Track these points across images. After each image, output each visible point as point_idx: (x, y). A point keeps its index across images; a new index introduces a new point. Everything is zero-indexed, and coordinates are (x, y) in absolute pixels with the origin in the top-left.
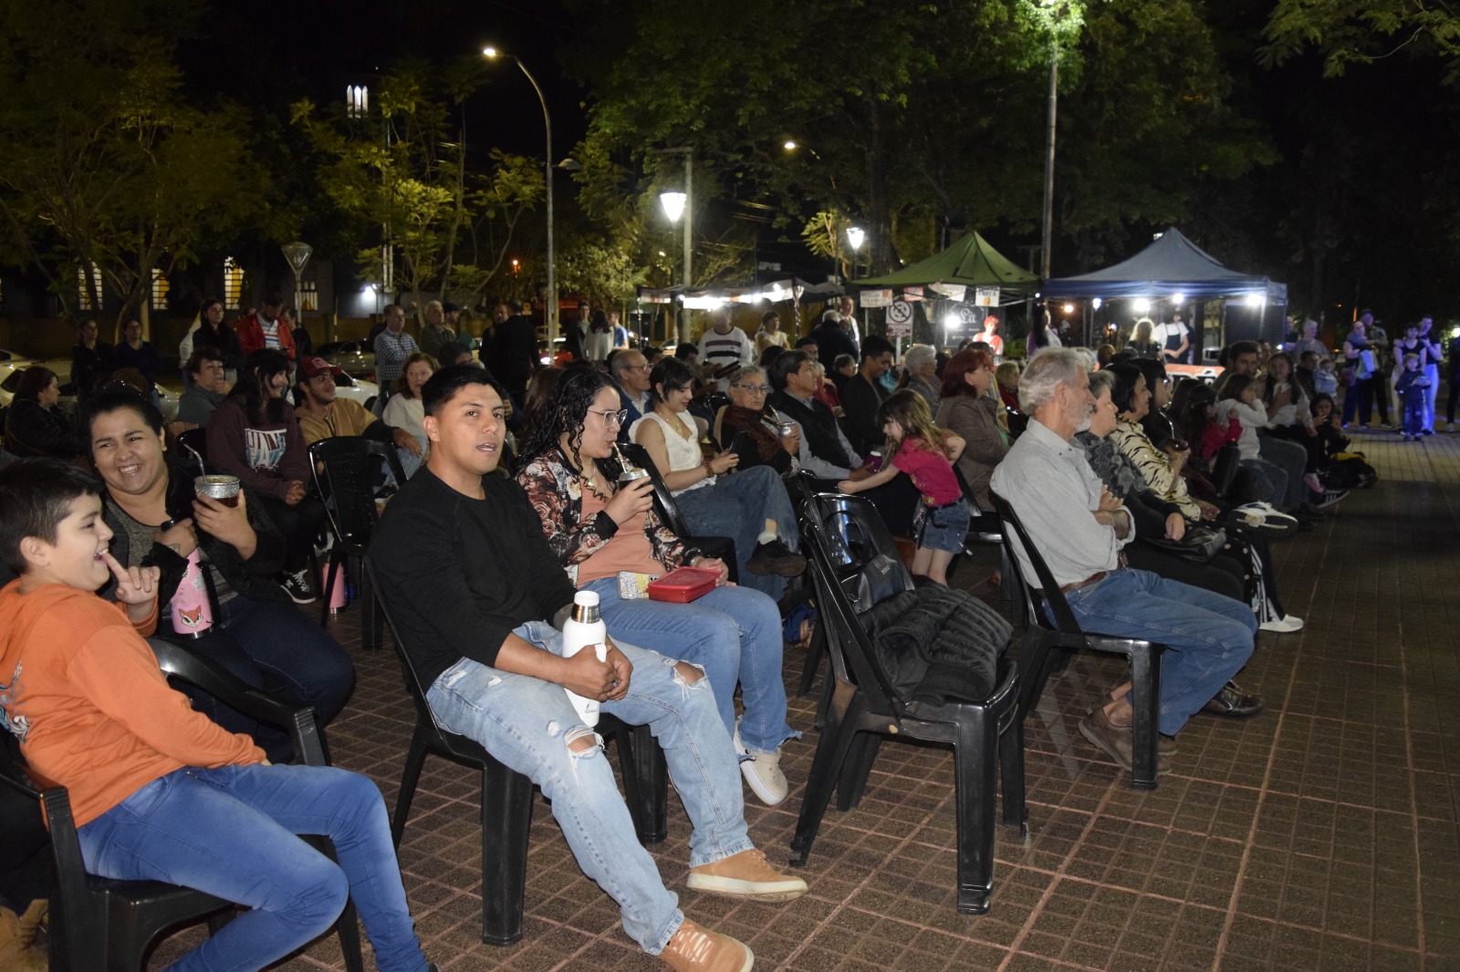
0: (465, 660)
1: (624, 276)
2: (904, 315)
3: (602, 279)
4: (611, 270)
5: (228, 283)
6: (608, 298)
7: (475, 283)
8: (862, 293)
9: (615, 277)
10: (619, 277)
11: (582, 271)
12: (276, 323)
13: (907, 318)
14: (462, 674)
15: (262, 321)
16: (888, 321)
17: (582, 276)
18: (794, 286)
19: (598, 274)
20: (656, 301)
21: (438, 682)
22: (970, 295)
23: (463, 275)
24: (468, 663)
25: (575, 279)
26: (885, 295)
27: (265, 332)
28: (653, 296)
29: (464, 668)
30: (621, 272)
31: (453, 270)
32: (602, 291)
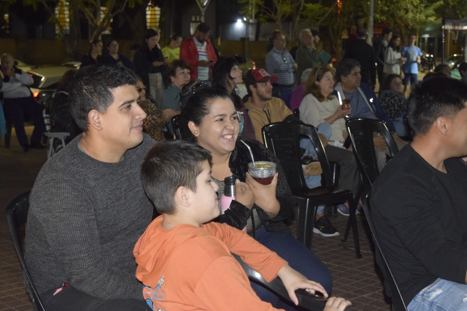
0: (440, 281)
1: (419, 10)
3: (402, 13)
4: (409, 6)
5: (148, 17)
6: (407, 26)
7: (320, 16)
9: (412, 11)
10: (415, 11)
11: (388, 7)
12: (205, 43)
14: (439, 292)
15: (196, 42)
17: (389, 10)
19: (399, 9)
20: (456, 28)
21: (419, 297)
23: (312, 11)
24: (443, 284)
25: (383, 13)
27: (199, 50)
28: (454, 25)
29: (440, 287)
30: (416, 7)
31: (304, 7)
32: (402, 21)
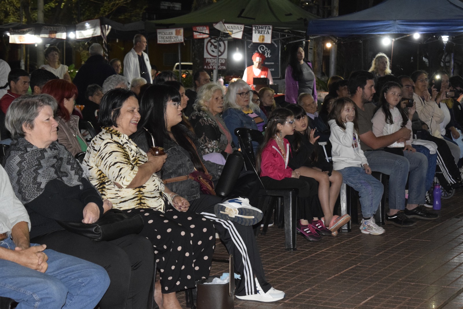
2: (219, 51)
8: (159, 31)
13: (222, 53)
16: (206, 55)
18: (102, 25)
22: (248, 33)
26: (177, 33)
